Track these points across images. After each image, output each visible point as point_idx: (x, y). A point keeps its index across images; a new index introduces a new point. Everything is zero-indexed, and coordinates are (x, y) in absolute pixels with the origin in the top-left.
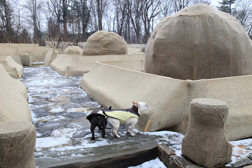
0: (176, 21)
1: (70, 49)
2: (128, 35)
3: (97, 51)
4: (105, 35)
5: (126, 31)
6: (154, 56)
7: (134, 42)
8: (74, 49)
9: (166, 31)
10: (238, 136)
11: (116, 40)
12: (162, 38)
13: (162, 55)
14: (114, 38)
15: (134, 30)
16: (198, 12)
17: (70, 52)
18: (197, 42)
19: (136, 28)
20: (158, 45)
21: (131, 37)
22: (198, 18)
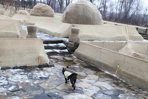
0: (74, 5)
1: (21, 11)
2: (54, 6)
3: (38, 14)
4: (43, 6)
5: (53, 3)
6: (65, 18)
7: (58, 12)
8: (24, 12)
9: (71, 9)
10: (85, 40)
11: (49, 9)
12: (69, 11)
13: (68, 18)
14: (48, 8)
15: (58, 3)
16: (82, 3)
17: (21, 13)
18: (80, 14)
19: (60, 2)
20: (67, 14)
21: (56, 8)
22: (82, 6)
